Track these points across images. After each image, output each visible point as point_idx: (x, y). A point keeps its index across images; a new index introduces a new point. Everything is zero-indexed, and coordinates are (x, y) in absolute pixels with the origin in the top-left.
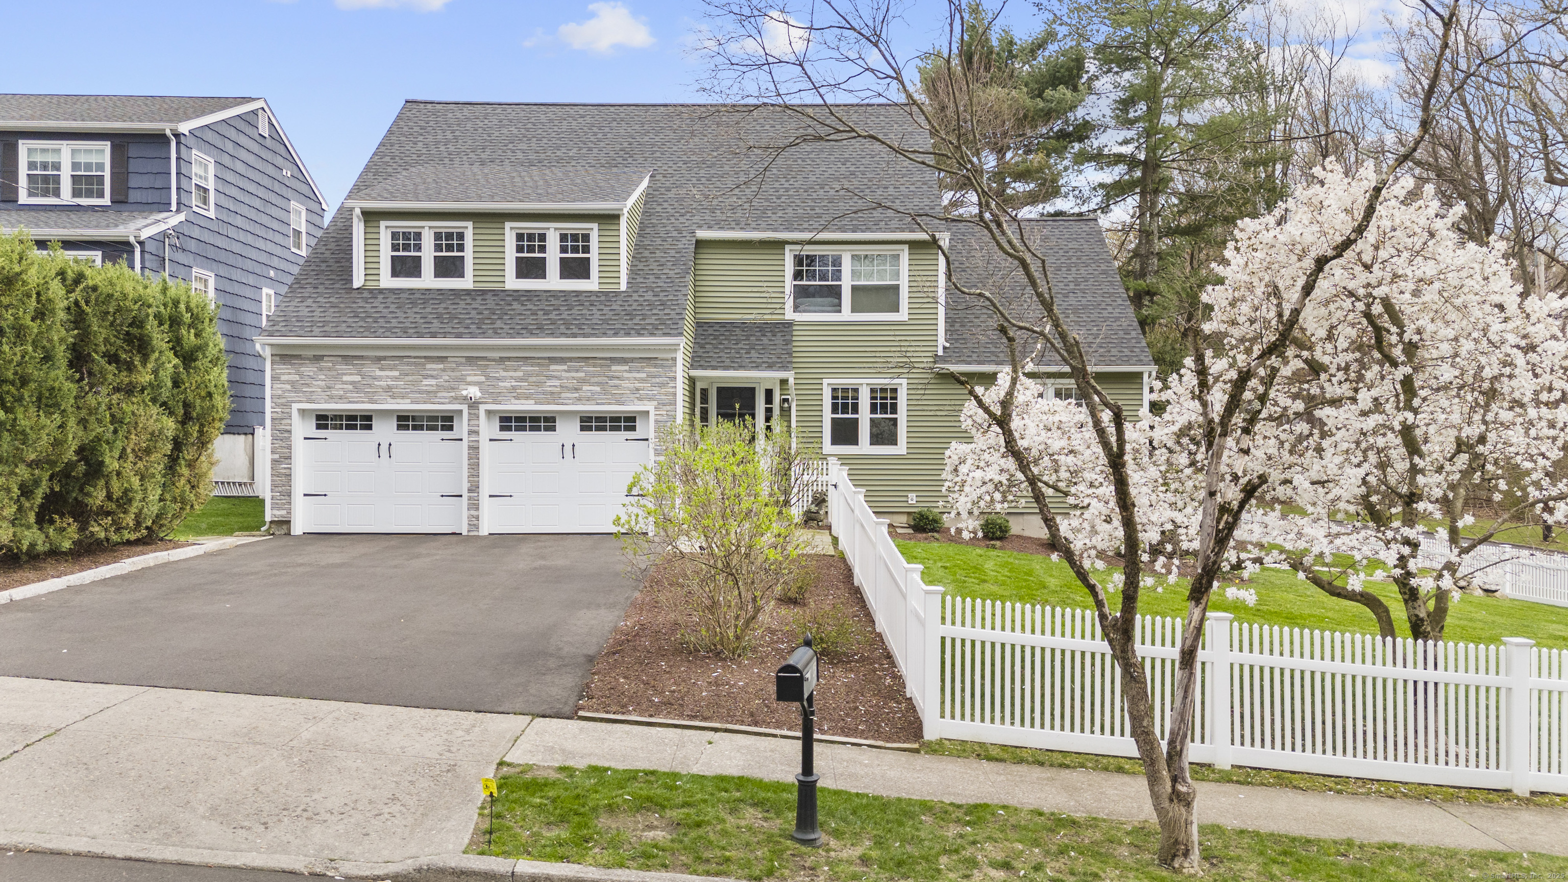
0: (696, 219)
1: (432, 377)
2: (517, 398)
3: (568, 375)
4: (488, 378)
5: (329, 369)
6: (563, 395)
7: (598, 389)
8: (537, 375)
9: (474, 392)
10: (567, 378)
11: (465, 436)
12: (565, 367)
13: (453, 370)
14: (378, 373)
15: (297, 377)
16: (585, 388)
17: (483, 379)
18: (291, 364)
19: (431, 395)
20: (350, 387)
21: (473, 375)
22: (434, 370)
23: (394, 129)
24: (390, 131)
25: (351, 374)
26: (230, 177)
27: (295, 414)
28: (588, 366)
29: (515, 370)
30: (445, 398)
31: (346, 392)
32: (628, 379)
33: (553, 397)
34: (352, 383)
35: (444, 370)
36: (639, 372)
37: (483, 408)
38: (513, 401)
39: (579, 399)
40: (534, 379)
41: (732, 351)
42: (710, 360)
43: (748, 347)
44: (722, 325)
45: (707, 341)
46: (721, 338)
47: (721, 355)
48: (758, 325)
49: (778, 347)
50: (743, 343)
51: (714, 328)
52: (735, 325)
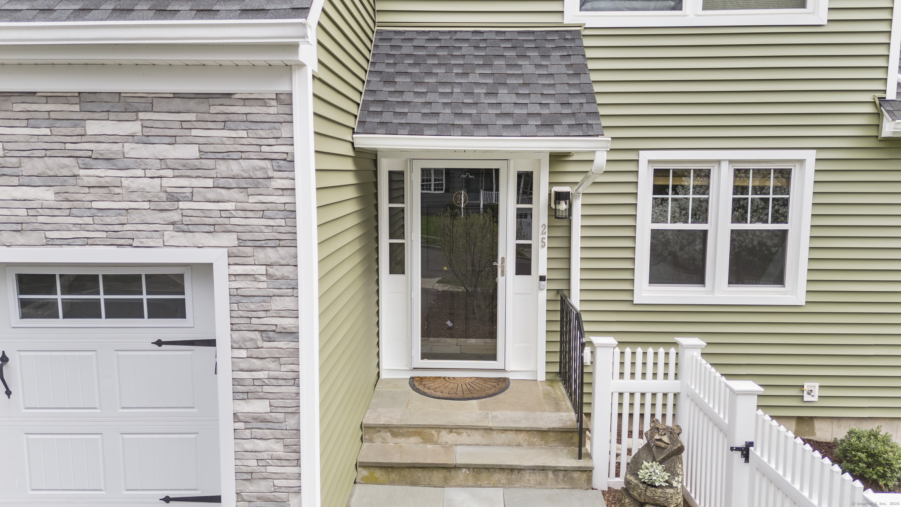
7: (44, 194)
32: (140, 162)
41: (457, 90)
42: (406, 110)
43: (490, 81)
44: (431, 36)
45: (400, 68)
46: (430, 62)
47: (430, 97)
48: (508, 36)
49: (557, 80)
50: (478, 71)
51: (415, 43)
52: (458, 36)
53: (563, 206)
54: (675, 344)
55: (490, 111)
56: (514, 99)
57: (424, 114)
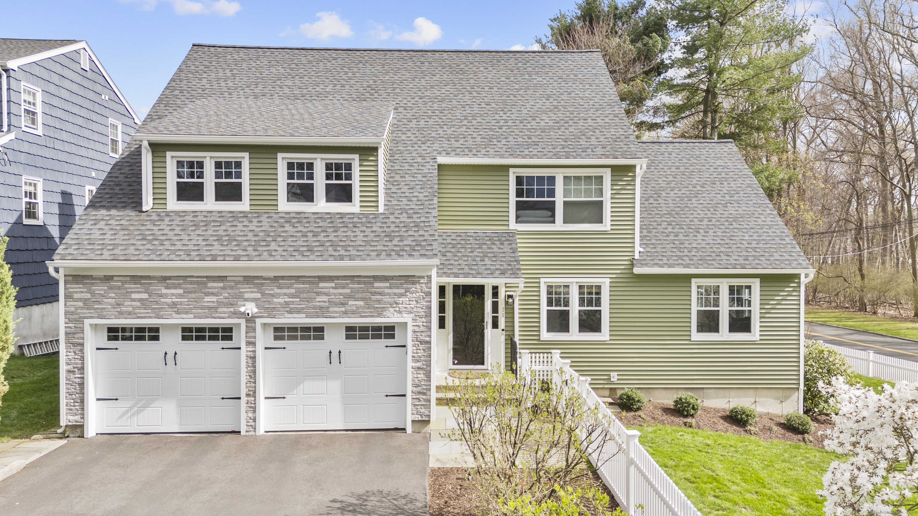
0: (436, 146)
1: (213, 294)
2: (290, 312)
3: (335, 291)
4: (263, 294)
5: (119, 288)
6: (331, 309)
7: (361, 303)
8: (308, 292)
9: (250, 308)
10: (335, 294)
11: (243, 345)
12: (333, 285)
13: (232, 288)
14: (164, 291)
15: (89, 296)
16: (350, 303)
17: (259, 295)
18: (83, 284)
19: (212, 310)
20: (138, 304)
21: (251, 293)
22: (215, 288)
23: (183, 67)
24: (180, 70)
25: (139, 292)
26: (55, 102)
27: (87, 330)
28: (353, 283)
29: (288, 288)
30: (225, 313)
31: (134, 308)
32: (389, 294)
33: (322, 311)
34: (140, 300)
35: (224, 288)
36: (398, 288)
37: (259, 321)
38: (287, 315)
39: (345, 313)
40: (305, 295)
41: (470, 259)
42: (452, 267)
43: (481, 255)
44: (458, 234)
45: (447, 249)
46: (458, 246)
47: (460, 262)
48: (488, 235)
49: (507, 255)
50: (477, 251)
51: (452, 238)
52: (468, 234)
53: (510, 300)
54: (551, 353)
55: (482, 268)
56: (491, 263)
57: (459, 269)
